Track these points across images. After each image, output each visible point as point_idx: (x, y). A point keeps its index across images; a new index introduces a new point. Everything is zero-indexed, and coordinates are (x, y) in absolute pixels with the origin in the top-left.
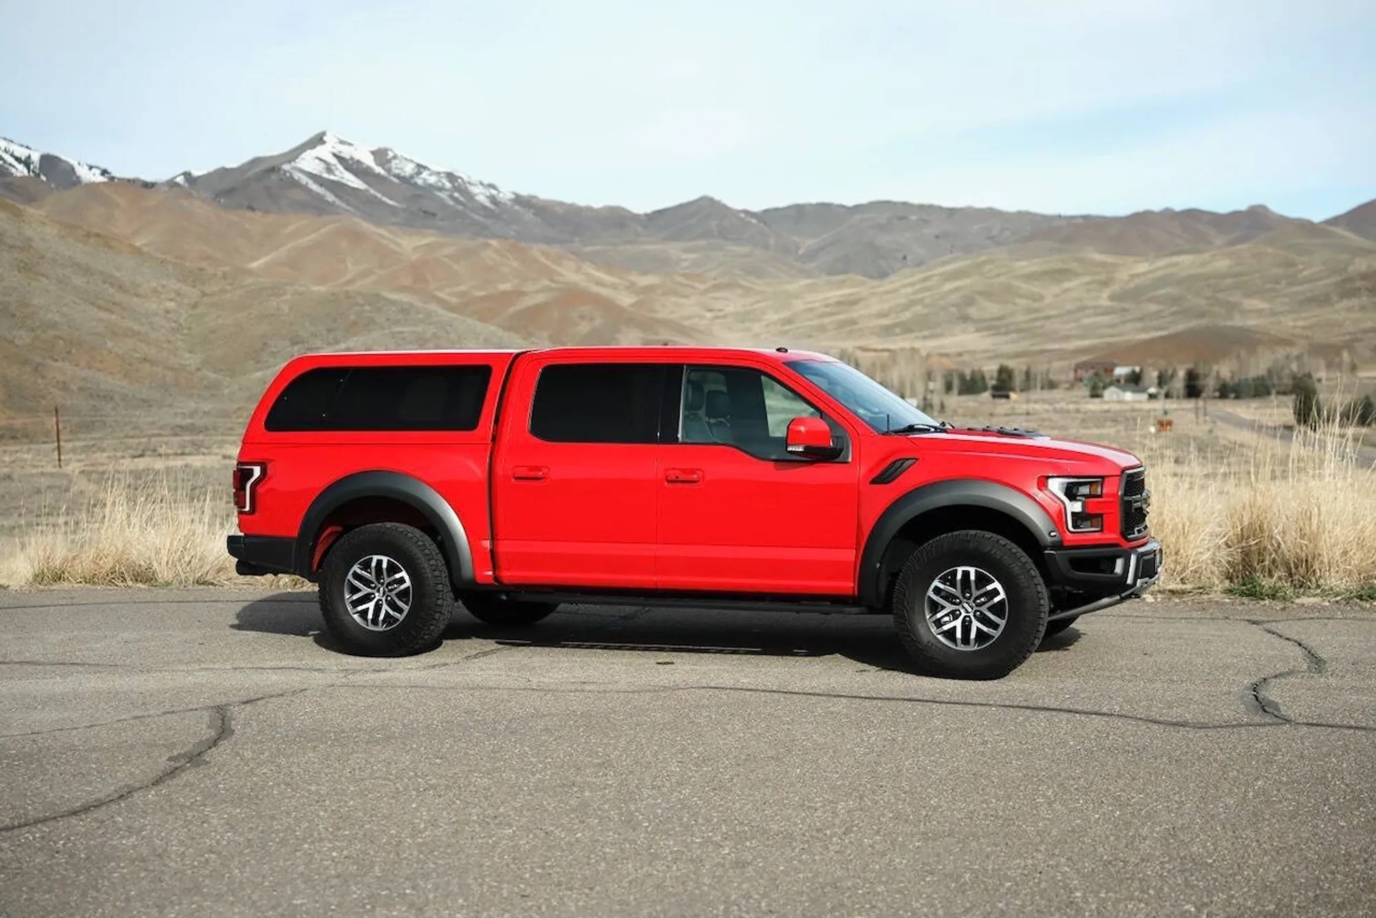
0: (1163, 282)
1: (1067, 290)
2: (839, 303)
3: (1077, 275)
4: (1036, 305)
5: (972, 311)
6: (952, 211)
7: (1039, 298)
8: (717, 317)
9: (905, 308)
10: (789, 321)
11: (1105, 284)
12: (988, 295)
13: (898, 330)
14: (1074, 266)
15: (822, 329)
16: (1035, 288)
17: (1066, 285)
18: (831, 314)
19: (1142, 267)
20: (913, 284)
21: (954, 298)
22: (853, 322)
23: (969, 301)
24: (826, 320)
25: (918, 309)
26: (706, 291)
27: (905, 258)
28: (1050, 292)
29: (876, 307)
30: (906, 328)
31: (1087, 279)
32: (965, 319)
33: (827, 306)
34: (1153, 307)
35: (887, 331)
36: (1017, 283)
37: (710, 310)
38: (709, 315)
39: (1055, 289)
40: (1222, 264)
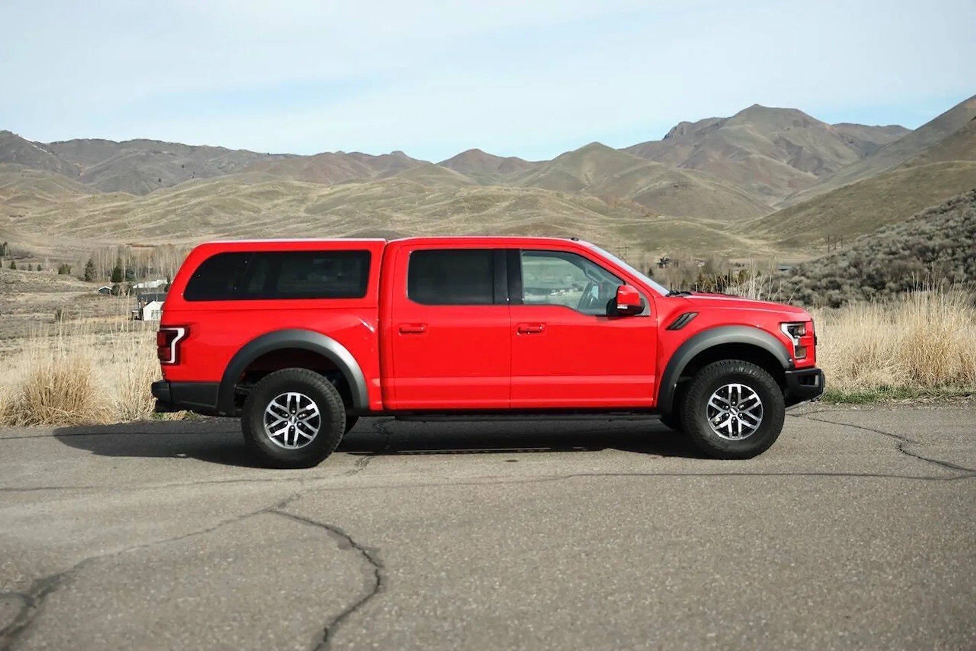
0: (340, 201)
1: (275, 206)
2: (113, 212)
3: (283, 195)
4: (255, 215)
5: (212, 219)
6: (193, 148)
7: (258, 211)
8: (19, 221)
9: (164, 215)
10: (76, 225)
11: (302, 201)
12: (221, 208)
13: (158, 232)
14: (281, 189)
15: (101, 230)
16: (255, 204)
17: (276, 202)
18: (108, 220)
19: (327, 191)
20: (167, 200)
21: (197, 209)
22: (125, 226)
23: (209, 212)
24: (105, 224)
25: (172, 217)
26: (9, 201)
27: (160, 180)
28: (265, 206)
29: (140, 216)
30: (164, 231)
31: (290, 198)
32: (207, 224)
33: (104, 214)
34: (335, 218)
35: (151, 232)
36: (242, 200)
37: (15, 216)
38: (12, 219)
39: (269, 204)
40: (378, 190)
